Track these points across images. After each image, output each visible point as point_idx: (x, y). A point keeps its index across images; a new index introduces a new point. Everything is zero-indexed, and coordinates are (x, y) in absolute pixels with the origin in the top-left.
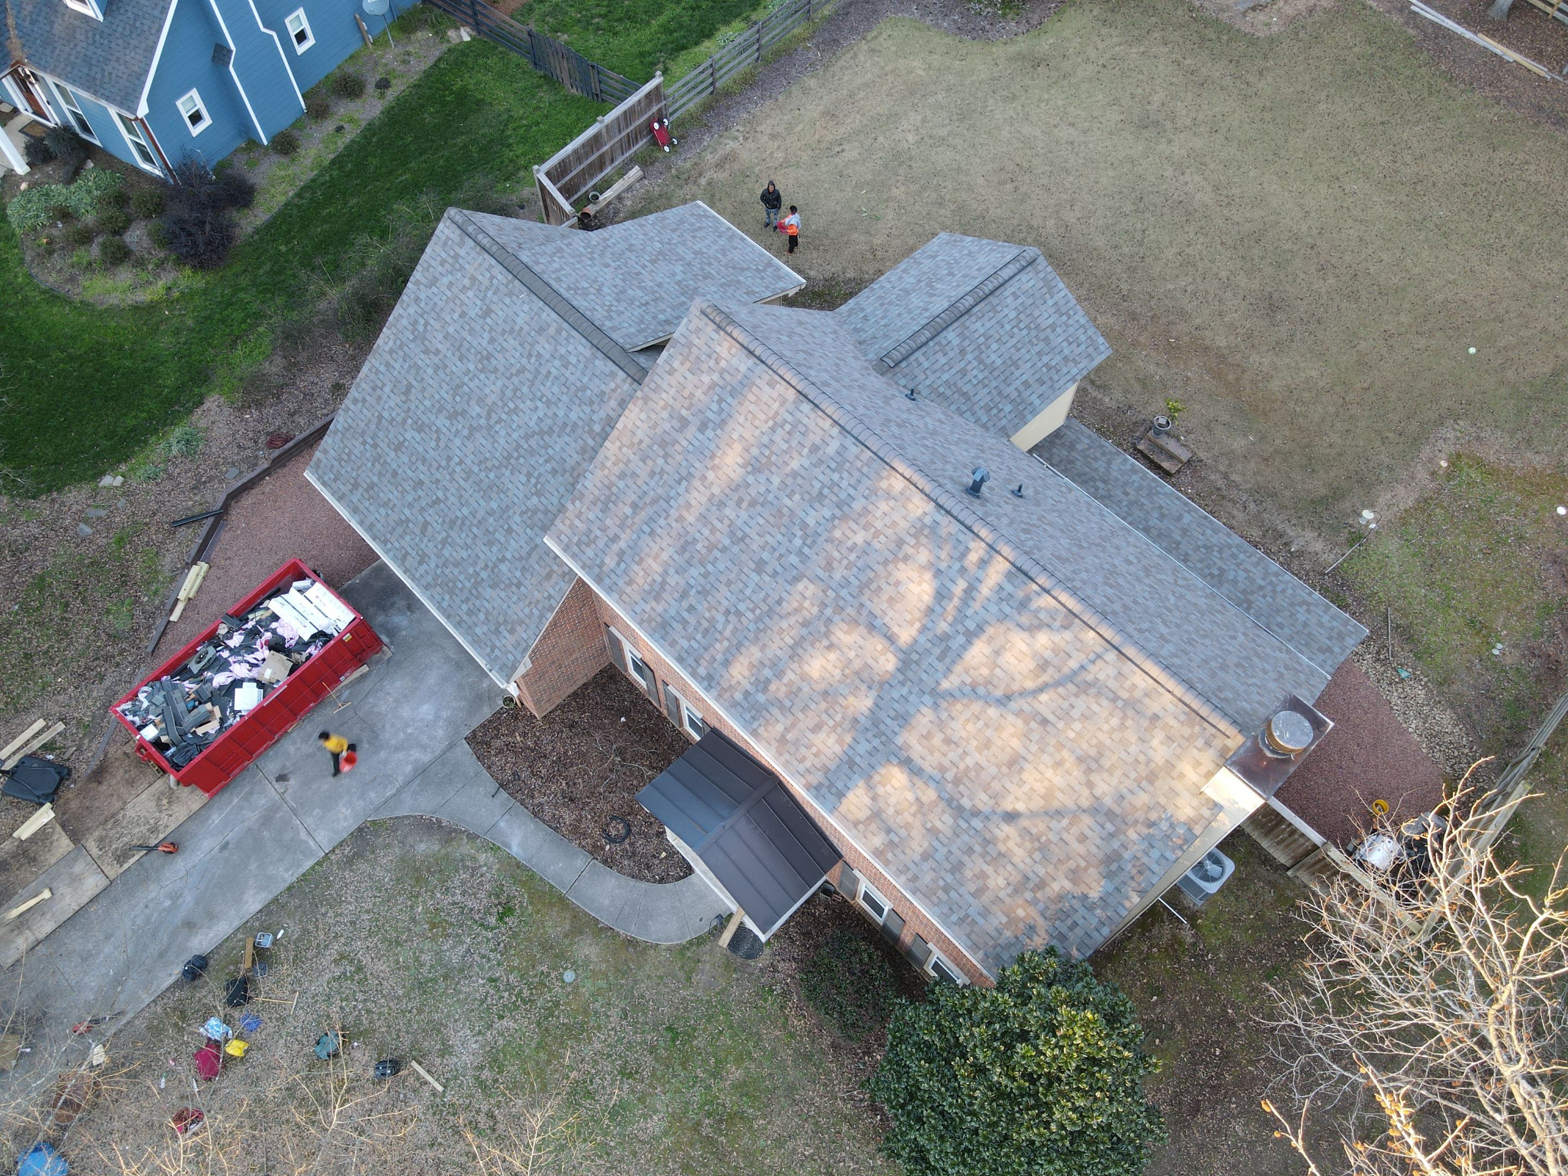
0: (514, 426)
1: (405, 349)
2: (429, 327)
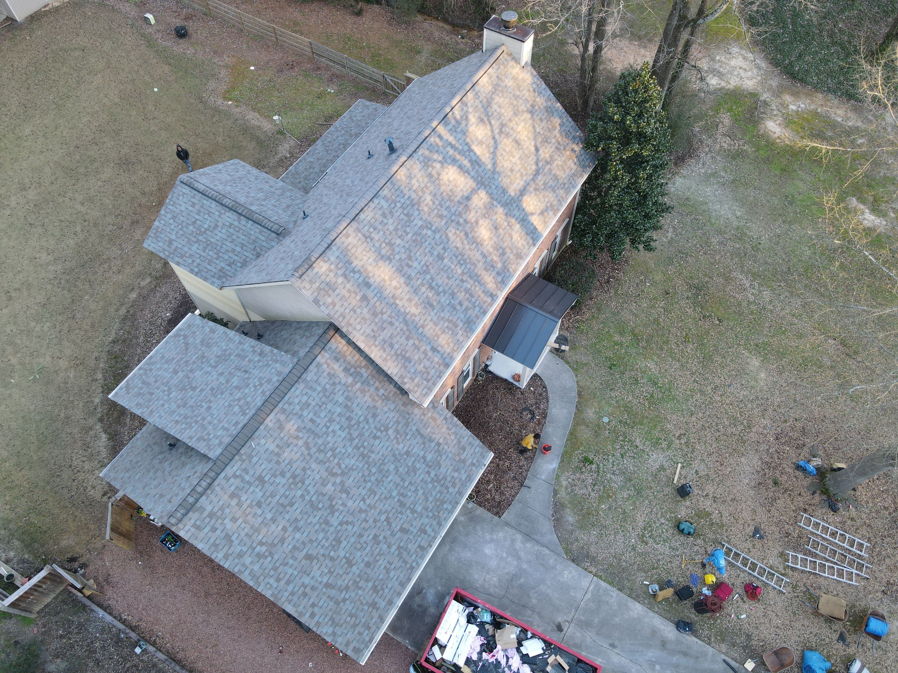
0: (343, 451)
1: (277, 565)
2: (264, 541)
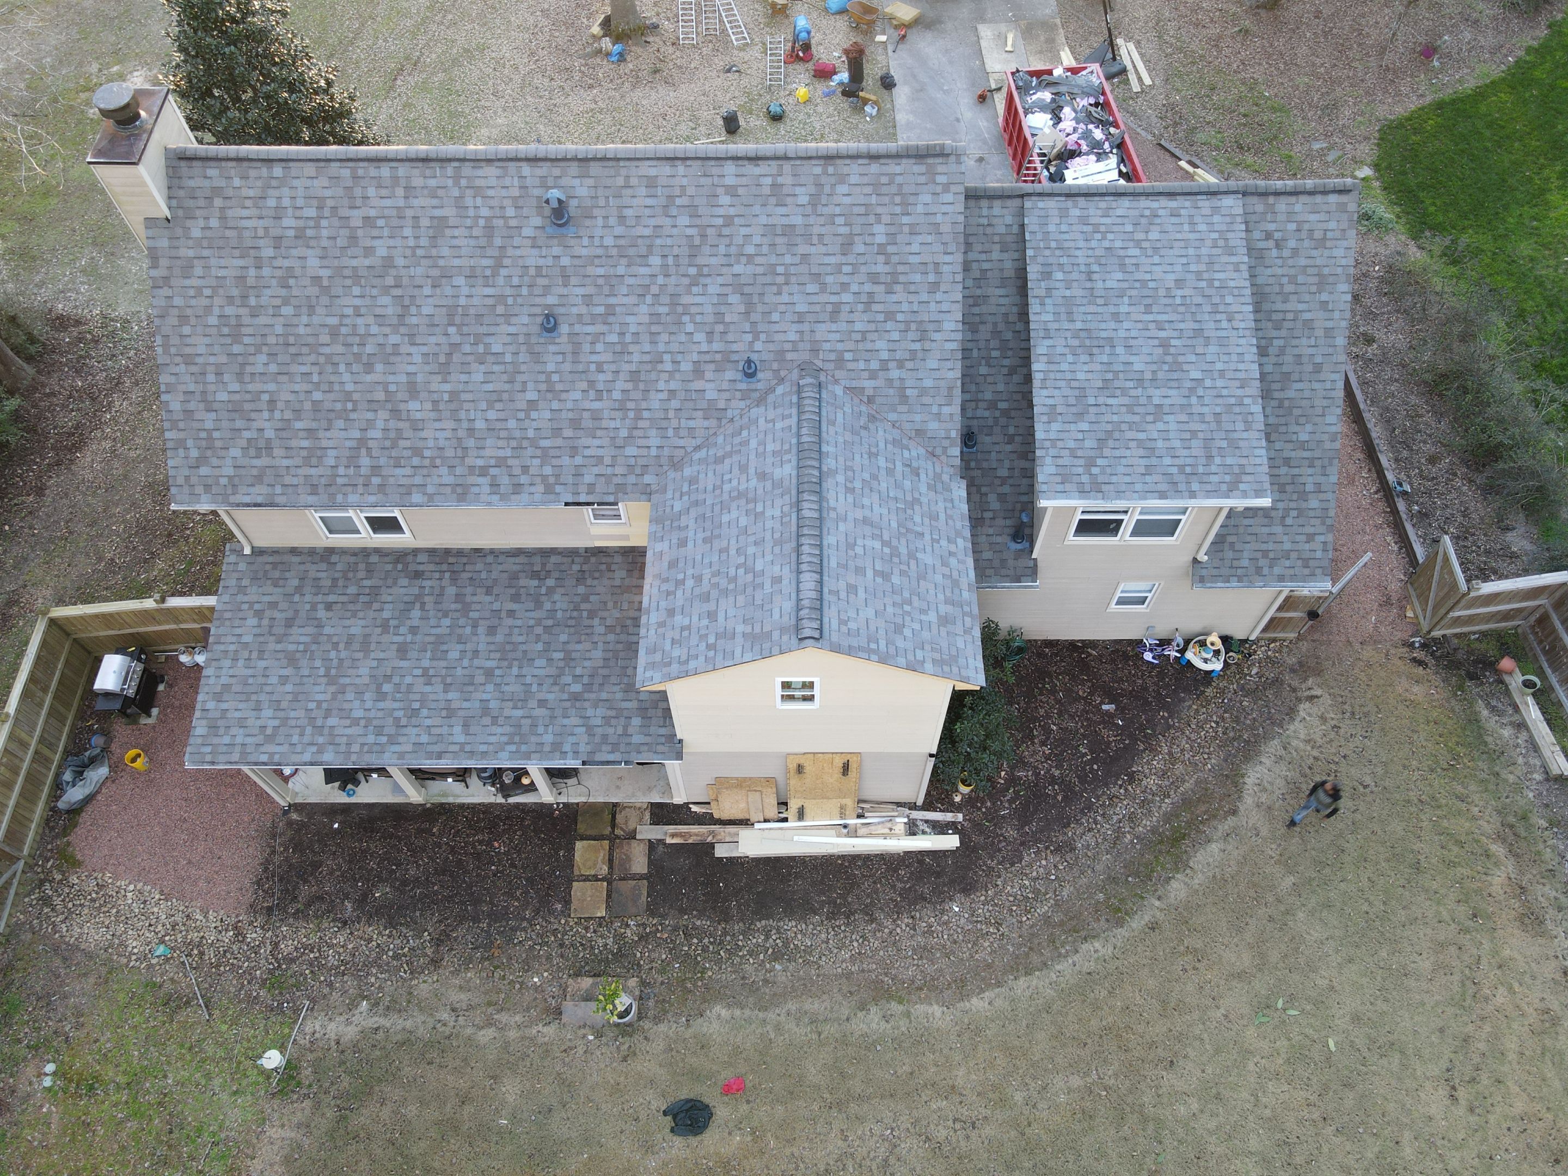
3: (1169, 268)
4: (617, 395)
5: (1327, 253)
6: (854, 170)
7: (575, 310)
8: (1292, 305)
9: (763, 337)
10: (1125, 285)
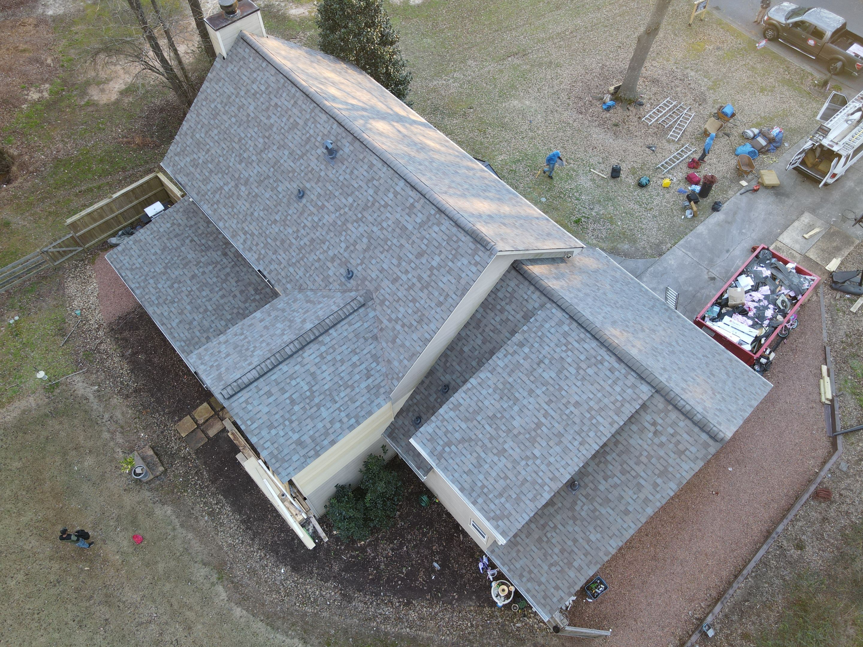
1: (726, 393)
2: (711, 392)
3: (580, 393)
4: (302, 243)
5: (678, 460)
6: (447, 224)
7: (312, 196)
8: (639, 469)
9: (364, 266)
10: (551, 382)
